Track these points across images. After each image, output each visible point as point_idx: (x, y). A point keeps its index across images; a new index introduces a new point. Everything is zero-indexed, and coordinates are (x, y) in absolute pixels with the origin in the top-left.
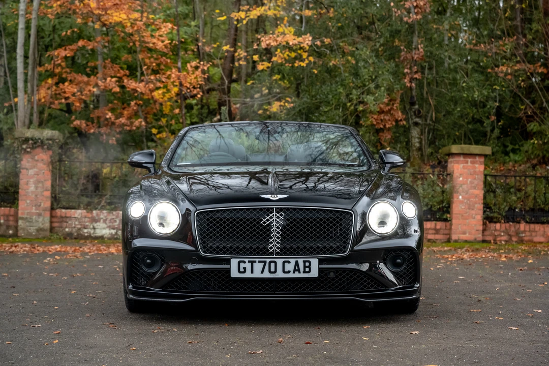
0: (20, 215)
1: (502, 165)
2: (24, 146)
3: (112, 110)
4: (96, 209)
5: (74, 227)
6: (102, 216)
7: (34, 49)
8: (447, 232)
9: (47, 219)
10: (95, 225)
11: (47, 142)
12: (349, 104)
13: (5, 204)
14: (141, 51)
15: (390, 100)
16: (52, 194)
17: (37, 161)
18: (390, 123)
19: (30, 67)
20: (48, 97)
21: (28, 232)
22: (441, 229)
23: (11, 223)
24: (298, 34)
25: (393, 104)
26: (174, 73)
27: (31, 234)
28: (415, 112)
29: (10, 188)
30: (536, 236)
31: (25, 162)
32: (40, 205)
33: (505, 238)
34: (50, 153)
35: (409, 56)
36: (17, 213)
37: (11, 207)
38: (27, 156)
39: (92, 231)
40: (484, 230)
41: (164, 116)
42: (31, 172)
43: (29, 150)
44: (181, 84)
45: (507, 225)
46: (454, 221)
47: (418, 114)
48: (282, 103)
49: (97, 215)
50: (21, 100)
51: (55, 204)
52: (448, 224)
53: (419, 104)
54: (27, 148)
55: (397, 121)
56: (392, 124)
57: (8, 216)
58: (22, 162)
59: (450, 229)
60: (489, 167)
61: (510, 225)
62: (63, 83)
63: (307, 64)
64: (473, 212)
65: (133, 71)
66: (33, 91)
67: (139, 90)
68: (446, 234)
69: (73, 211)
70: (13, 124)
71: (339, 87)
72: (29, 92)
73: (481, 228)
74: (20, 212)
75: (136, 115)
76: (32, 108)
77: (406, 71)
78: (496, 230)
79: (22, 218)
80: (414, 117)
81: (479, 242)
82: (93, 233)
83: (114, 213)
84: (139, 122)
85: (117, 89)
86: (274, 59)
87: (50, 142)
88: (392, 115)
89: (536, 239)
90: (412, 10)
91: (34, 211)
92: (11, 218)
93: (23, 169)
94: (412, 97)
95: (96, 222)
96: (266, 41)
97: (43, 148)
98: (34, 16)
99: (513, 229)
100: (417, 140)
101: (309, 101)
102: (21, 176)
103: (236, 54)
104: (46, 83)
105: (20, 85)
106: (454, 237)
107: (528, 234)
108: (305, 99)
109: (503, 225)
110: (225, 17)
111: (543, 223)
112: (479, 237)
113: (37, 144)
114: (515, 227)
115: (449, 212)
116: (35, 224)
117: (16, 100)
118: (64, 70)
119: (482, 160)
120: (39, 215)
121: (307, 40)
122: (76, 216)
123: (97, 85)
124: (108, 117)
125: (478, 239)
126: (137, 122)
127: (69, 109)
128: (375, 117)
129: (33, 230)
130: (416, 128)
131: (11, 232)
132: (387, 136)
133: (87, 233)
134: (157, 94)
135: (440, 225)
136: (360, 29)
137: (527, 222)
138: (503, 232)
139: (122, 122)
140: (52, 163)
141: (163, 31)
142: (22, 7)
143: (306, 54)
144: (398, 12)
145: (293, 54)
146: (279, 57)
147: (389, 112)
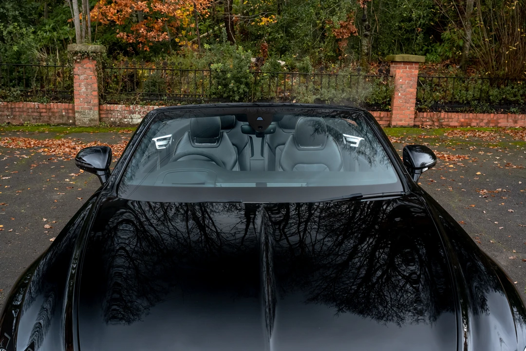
0: (76, 110)
1: (423, 65)
2: (75, 58)
3: (148, 25)
4: (132, 104)
5: (117, 118)
6: (137, 110)
8: (388, 119)
9: (96, 112)
10: (132, 116)
11: (92, 54)
12: (318, 22)
13: (66, 100)
15: (348, 18)
16: (99, 93)
17: (86, 68)
18: (346, 34)
20: (99, 16)
21: (83, 122)
22: (384, 117)
23: (71, 115)
25: (350, 21)
27: (85, 124)
28: (365, 27)
30: (451, 122)
31: (77, 69)
32: (90, 102)
33: (430, 123)
34: (95, 62)
36: (74, 107)
37: (70, 103)
38: (77, 65)
39: (130, 121)
40: (415, 118)
41: (183, 29)
42: (82, 77)
43: (79, 60)
44: (195, 5)
45: (432, 113)
46: (394, 112)
47: (368, 28)
48: (268, 19)
49: (133, 109)
50: (77, 18)
51: (102, 100)
52: (389, 113)
53: (368, 21)
54: (77, 59)
55: (352, 33)
56: (348, 35)
57: (68, 109)
58: (74, 70)
59: (391, 117)
61: (434, 114)
62: (110, 4)
64: (408, 105)
66: (86, 11)
67: (163, 10)
68: (387, 121)
69: (115, 105)
70: (75, 35)
71: (311, 8)
72: (83, 12)
73: (413, 117)
74: (76, 107)
75: (162, 29)
76: (87, 24)
78: (423, 118)
79: (78, 112)
80: (364, 30)
81: (411, 127)
82: (131, 122)
83: (146, 107)
84: (165, 36)
85: (147, 10)
87: (94, 54)
88: (349, 29)
89: (452, 124)
91: (86, 106)
92: (70, 111)
93: (75, 75)
94: (364, 16)
95: (133, 114)
97: (89, 59)
99: (436, 117)
100: (366, 48)
101: (288, 18)
102: (74, 81)
104: (98, 4)
106: (393, 123)
107: (446, 120)
108: (285, 17)
109: (429, 114)
111: (457, 112)
112: (411, 124)
113: (85, 55)
114: (437, 115)
115: (390, 104)
116: (87, 116)
119: (417, 66)
120: (91, 109)
122: (118, 109)
123: (132, 7)
124: (141, 31)
125: (411, 125)
126: (163, 34)
127: (114, 22)
128: (336, 30)
129: (86, 120)
130: (366, 39)
131: (71, 121)
132: (344, 44)
133: (127, 121)
134: (178, 13)
135: (383, 114)
137: (446, 111)
138: (429, 119)
139: (152, 35)
140: (97, 70)
147: (346, 26)
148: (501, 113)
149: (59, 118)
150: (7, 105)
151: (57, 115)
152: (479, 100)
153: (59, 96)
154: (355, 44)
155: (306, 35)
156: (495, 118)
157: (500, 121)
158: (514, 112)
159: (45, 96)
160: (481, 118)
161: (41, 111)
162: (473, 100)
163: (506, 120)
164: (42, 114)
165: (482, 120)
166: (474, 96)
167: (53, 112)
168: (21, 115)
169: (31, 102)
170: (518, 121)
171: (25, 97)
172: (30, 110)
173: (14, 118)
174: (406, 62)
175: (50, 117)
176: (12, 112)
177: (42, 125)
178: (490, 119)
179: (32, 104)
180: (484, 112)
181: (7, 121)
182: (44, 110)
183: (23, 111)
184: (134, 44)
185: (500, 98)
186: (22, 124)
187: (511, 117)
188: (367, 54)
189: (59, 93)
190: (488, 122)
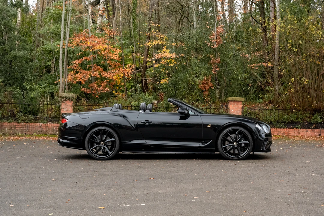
2: (62, 100)
3: (97, 84)
7: (66, 60)
11: (71, 98)
13: (55, 122)
14: (108, 61)
15: (207, 79)
17: (67, 105)
18: (207, 88)
19: (65, 68)
20: (72, 79)
24: (171, 52)
25: (208, 81)
26: (121, 69)
28: (217, 83)
29: (57, 116)
34: (72, 102)
35: (214, 61)
37: (57, 123)
38: (63, 103)
41: (117, 86)
42: (65, 110)
43: (64, 101)
44: (124, 73)
47: (218, 84)
48: (165, 80)
50: (61, 80)
53: (218, 80)
54: (63, 100)
55: (210, 87)
57: (56, 127)
58: (62, 106)
60: (248, 105)
62: (78, 73)
63: (174, 65)
65: (105, 69)
66: (66, 77)
67: (107, 76)
70: (58, 90)
71: (186, 74)
72: (64, 77)
75: (106, 86)
76: (65, 84)
77: (213, 67)
80: (217, 85)
84: (108, 89)
85: (99, 76)
86: (161, 62)
88: (208, 85)
90: (215, 43)
93: (62, 108)
94: (216, 77)
96: (157, 56)
98: (66, 47)
100: (218, 95)
101: (175, 79)
102: (61, 112)
103: (147, 60)
104: (71, 73)
105: (61, 75)
108: (173, 79)
110: (142, 45)
113: (68, 99)
117: (59, 80)
118: (78, 68)
119: (241, 103)
121: (174, 55)
123: (90, 75)
124: (95, 87)
126: (106, 89)
127: (80, 83)
128: (201, 86)
130: (218, 90)
131: (58, 133)
132: (206, 93)
134: (115, 77)
136: (196, 49)
139: (101, 89)
140: (73, 106)
141: (116, 53)
142: (61, 45)
143: (173, 61)
144: (209, 44)
145: (168, 61)
146: (163, 62)
147: (207, 83)
148: (290, 128)
149: (52, 131)
150: (26, 124)
151: (51, 129)
152: (278, 121)
153: (52, 120)
154: (211, 94)
155: (184, 88)
156: (287, 131)
157: (290, 133)
158: (298, 128)
159: (45, 120)
160: (279, 131)
161: (43, 127)
162: (274, 121)
163: (293, 132)
164: (43, 129)
165: (280, 132)
166: (275, 119)
167: (48, 128)
168: (32, 130)
169: (38, 122)
170: (300, 133)
171: (35, 120)
172: (37, 127)
173: (28, 131)
174: (234, 101)
175: (47, 131)
176: (28, 128)
177: (43, 135)
178: (284, 132)
179: (38, 124)
180: (281, 128)
181: (25, 133)
182: (44, 127)
183: (33, 128)
184: (90, 94)
185: (289, 120)
186: (32, 135)
187: (296, 131)
188: (219, 98)
189: (53, 118)
190: (284, 134)
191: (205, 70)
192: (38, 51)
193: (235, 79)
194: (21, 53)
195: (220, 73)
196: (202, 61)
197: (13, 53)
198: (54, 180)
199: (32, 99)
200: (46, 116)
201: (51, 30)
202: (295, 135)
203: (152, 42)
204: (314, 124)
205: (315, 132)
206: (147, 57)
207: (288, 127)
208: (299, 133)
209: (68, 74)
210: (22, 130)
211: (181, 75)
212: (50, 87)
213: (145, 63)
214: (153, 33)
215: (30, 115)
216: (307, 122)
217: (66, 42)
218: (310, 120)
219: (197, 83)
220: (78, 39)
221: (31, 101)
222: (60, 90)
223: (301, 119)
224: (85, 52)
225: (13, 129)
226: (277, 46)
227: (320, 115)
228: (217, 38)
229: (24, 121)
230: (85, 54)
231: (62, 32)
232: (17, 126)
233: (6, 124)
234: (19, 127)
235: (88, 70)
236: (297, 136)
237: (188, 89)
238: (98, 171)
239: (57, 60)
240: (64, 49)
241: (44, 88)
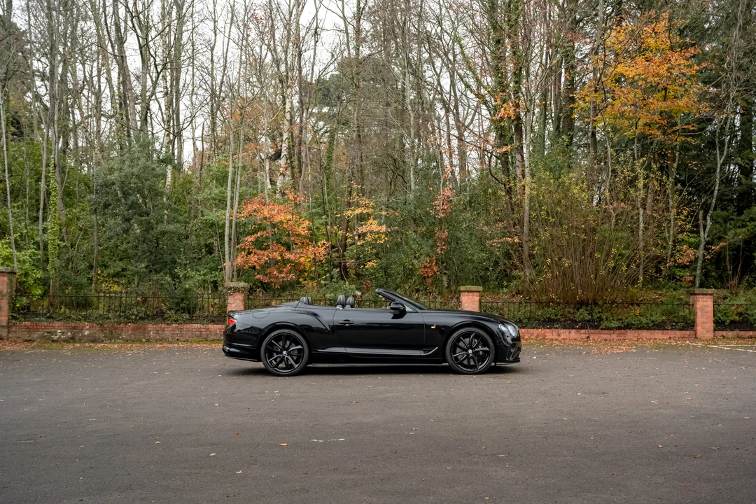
2: (229, 292)
3: (278, 269)
7: (234, 237)
11: (241, 289)
13: (220, 323)
14: (292, 237)
15: (430, 261)
17: (236, 299)
18: (431, 273)
19: (232, 247)
20: (242, 263)
24: (380, 224)
25: (432, 263)
26: (311, 248)
28: (444, 267)
29: (222, 314)
31: (230, 300)
34: (243, 295)
35: (440, 236)
37: (222, 325)
38: (231, 297)
41: (306, 271)
42: (233, 305)
43: (232, 294)
44: (315, 254)
47: (446, 268)
48: (372, 263)
50: (227, 264)
53: (446, 263)
54: (231, 292)
55: (435, 272)
57: (221, 329)
58: (228, 300)
62: (250, 254)
63: (384, 242)
65: (289, 249)
66: (234, 260)
67: (291, 258)
70: (223, 277)
72: (232, 260)
75: (290, 272)
76: (233, 269)
77: (438, 244)
80: (444, 270)
84: (292, 276)
85: (280, 258)
86: (366, 238)
87: (243, 289)
88: (432, 269)
90: (441, 211)
93: (229, 304)
94: (442, 259)
96: (361, 230)
97: (239, 292)
98: (234, 218)
100: (446, 283)
101: (386, 262)
102: (228, 308)
103: (347, 235)
104: (241, 254)
105: (227, 257)
108: (383, 261)
110: (340, 215)
113: (236, 290)
117: (225, 264)
118: (251, 247)
119: (478, 294)
121: (384, 228)
123: (268, 256)
124: (274, 273)
127: (254, 268)
128: (422, 270)
130: (445, 276)
131: (223, 338)
132: (430, 281)
134: (302, 260)
136: (415, 220)
139: (283, 276)
140: (244, 301)
141: (304, 225)
142: (227, 215)
143: (383, 236)
144: (432, 212)
145: (377, 236)
146: (369, 238)
147: (430, 267)
148: (547, 329)
149: (214, 335)
150: (178, 327)
151: (213, 333)
152: (529, 319)
153: (214, 319)
154: (437, 281)
155: (399, 274)
156: (542, 333)
157: (546, 335)
158: (557, 328)
159: (205, 320)
160: (531, 332)
161: (202, 330)
163: (551, 334)
164: (203, 333)
165: (533, 334)
166: (525, 316)
167: (210, 331)
168: (187, 334)
169: (195, 324)
170: (561, 335)
171: (191, 321)
172: (194, 330)
173: (181, 336)
174: (469, 291)
175: (208, 335)
176: (181, 331)
177: (202, 341)
178: (538, 333)
179: (195, 326)
180: (534, 328)
181: (177, 338)
182: (204, 330)
183: (189, 331)
184: (268, 284)
185: (545, 317)
186: (188, 341)
187: (555, 332)
188: (447, 288)
189: (216, 317)
190: (538, 336)
191: (427, 249)
192: (195, 224)
193: (468, 261)
194: (171, 227)
195: (447, 252)
196: (423, 236)
197: (160, 227)
198: (217, 405)
199: (187, 290)
200: (207, 314)
201: (214, 195)
202: (554, 338)
203: (354, 210)
204: (579, 322)
205: (581, 334)
206: (347, 231)
207: (543, 327)
208: (559, 335)
209: (237, 256)
210: (173, 334)
211: (394, 255)
212: (212, 273)
213: (344, 239)
214: (355, 198)
215: (184, 313)
216: (570, 319)
217: (235, 212)
218: (574, 317)
219: (417, 267)
220: (250, 208)
221: (185, 294)
222: (226, 278)
223: (561, 315)
224: (260, 225)
225: (160, 332)
226: (526, 215)
227: (587, 310)
228: (443, 204)
229: (176, 321)
230: (261, 228)
231: (229, 198)
232: (166, 329)
233: (150, 327)
234: (169, 330)
235: (265, 249)
236: (557, 340)
237: (404, 274)
238: (279, 392)
239: (222, 236)
240: (231, 221)
241: (204, 275)
